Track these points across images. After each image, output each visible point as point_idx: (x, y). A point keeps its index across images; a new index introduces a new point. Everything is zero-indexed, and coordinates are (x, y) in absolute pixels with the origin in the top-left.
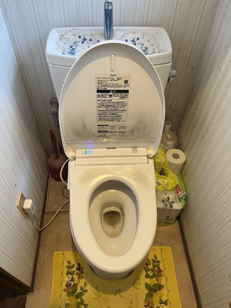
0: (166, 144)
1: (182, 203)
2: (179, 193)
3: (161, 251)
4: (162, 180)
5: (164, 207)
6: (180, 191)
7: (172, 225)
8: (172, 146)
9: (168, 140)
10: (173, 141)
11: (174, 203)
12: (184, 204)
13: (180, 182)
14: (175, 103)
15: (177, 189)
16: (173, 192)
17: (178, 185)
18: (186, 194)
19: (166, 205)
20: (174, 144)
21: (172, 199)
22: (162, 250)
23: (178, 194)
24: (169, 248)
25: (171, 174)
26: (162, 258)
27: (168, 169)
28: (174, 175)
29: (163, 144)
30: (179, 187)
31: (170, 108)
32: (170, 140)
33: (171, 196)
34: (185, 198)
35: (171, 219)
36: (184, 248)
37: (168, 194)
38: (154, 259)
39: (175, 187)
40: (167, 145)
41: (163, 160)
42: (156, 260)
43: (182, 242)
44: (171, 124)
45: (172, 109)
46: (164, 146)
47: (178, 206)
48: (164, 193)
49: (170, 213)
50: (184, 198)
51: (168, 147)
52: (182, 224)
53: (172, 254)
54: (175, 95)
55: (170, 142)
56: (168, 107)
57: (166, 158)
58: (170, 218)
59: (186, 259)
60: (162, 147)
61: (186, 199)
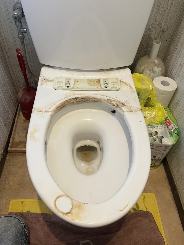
0: (153, 70)
1: (173, 138)
2: (170, 127)
3: (144, 199)
4: (148, 112)
5: (153, 141)
6: (170, 124)
7: (156, 168)
8: (160, 74)
9: (155, 65)
10: (161, 68)
11: (163, 137)
12: (176, 140)
13: (170, 115)
14: (165, 19)
15: (167, 122)
16: (161, 125)
17: (167, 117)
18: (178, 127)
19: (155, 140)
20: (161, 70)
21: (161, 133)
22: (144, 197)
23: (168, 127)
24: (153, 195)
25: (159, 105)
26: (146, 208)
27: (155, 98)
28: (162, 107)
29: (149, 71)
30: (168, 119)
31: (159, 26)
32: (157, 66)
33: (160, 130)
34: (178, 132)
35: (157, 160)
36: (172, 195)
37: (155, 128)
38: (135, 208)
39: (164, 119)
40: (154, 72)
41: (151, 86)
42: (138, 210)
43: (170, 188)
44: (161, 42)
45: (161, 28)
46: (151, 73)
47: (169, 141)
48: (150, 127)
49: (158, 151)
50: (176, 132)
51: (156, 74)
52: (170, 167)
53: (156, 202)
54: (166, 6)
55: (158, 68)
56: (156, 25)
57: (153, 85)
58: (157, 158)
59: (176, 208)
60: (148, 74)
61: (178, 134)
